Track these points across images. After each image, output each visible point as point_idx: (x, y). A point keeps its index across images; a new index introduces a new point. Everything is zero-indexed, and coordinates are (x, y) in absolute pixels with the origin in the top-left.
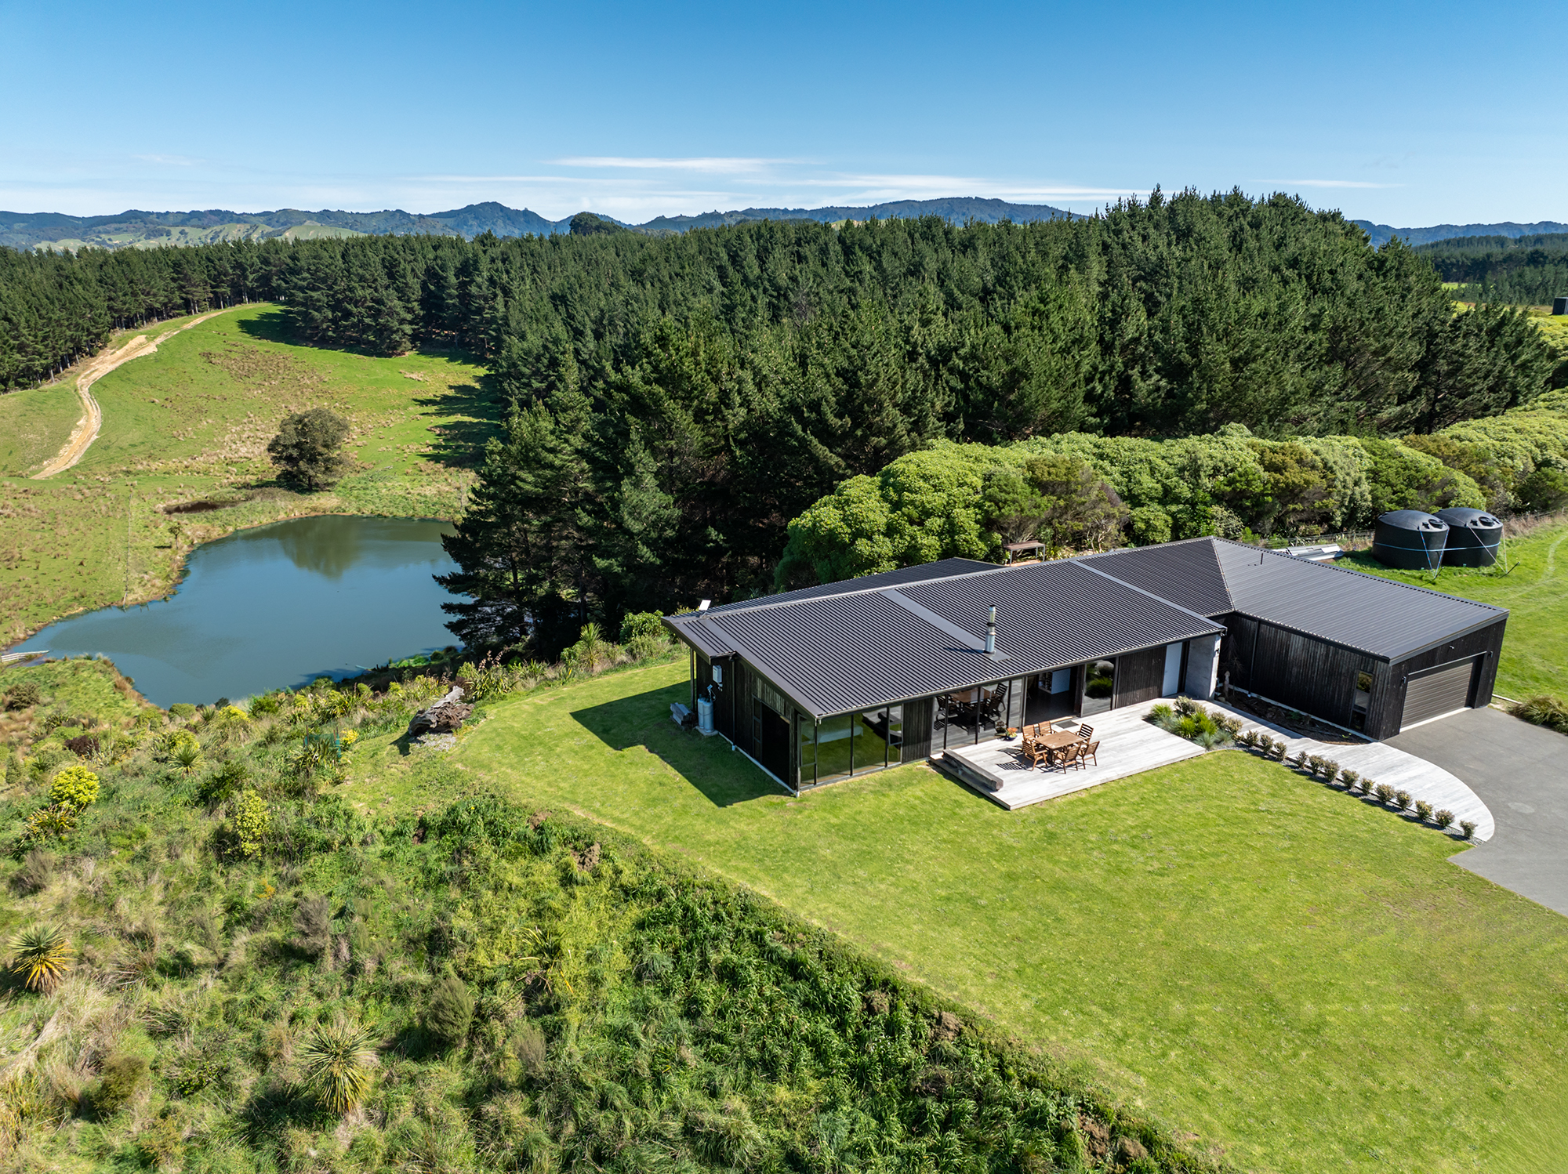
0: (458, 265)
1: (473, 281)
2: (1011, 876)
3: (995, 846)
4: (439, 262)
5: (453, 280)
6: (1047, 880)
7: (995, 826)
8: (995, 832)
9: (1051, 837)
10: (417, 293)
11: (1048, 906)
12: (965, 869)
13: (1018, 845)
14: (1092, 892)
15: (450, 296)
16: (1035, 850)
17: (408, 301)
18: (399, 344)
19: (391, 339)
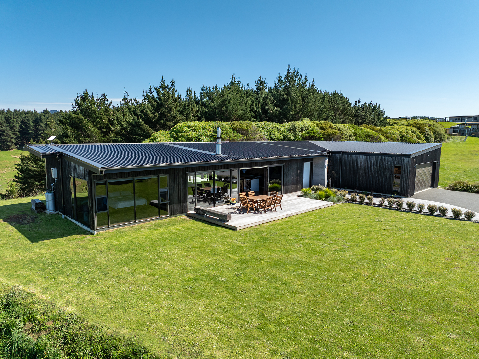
0: (34, 119)
1: (39, 125)
2: (242, 261)
3: (229, 247)
4: (27, 118)
5: (32, 124)
6: (269, 261)
7: (228, 238)
8: (228, 240)
9: (265, 240)
10: (18, 128)
11: (274, 276)
12: (208, 260)
13: (245, 245)
14: (303, 264)
15: (31, 130)
16: (256, 246)
17: (15, 131)
18: (11, 146)
19: (7, 145)
